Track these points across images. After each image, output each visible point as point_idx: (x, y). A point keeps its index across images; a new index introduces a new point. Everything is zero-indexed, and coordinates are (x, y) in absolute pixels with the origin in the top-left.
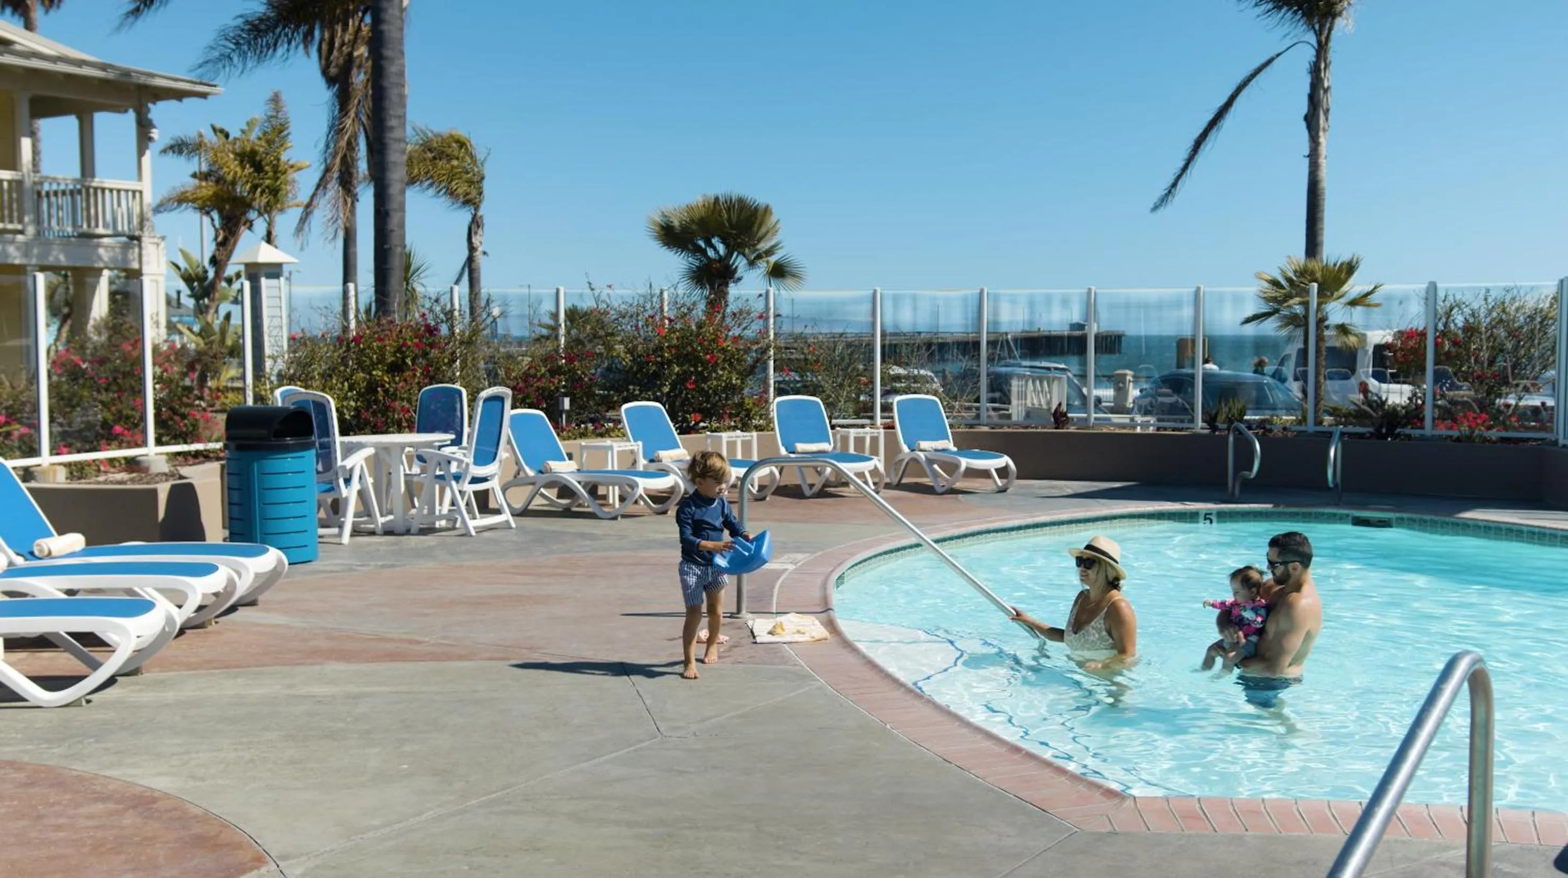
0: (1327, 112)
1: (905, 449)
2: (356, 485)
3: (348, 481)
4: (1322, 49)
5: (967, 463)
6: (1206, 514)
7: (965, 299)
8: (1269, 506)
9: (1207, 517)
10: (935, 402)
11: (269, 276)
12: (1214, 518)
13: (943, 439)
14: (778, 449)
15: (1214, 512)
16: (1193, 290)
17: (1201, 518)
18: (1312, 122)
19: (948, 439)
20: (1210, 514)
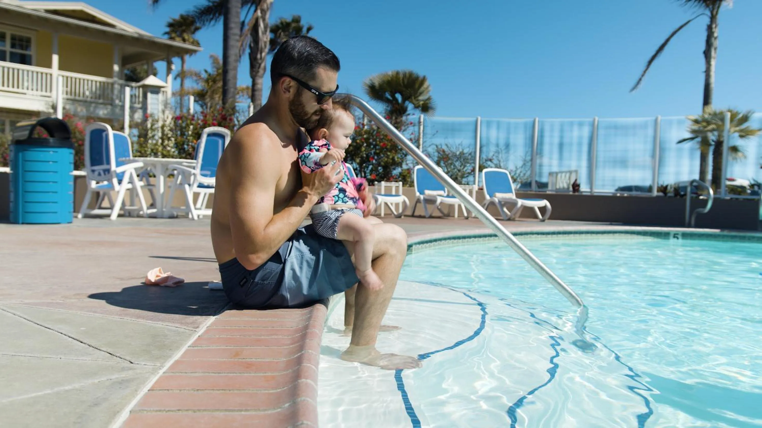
0: (715, 49)
1: (488, 197)
2: (126, 185)
3: (120, 182)
4: (713, 18)
5: (522, 202)
6: (675, 234)
7: (525, 124)
8: (717, 231)
9: (675, 236)
10: (506, 174)
11: (152, 92)
12: (680, 237)
13: (509, 192)
14: (415, 193)
15: (680, 233)
16: (654, 118)
17: (671, 237)
18: (707, 54)
19: (512, 192)
20: (677, 234)
